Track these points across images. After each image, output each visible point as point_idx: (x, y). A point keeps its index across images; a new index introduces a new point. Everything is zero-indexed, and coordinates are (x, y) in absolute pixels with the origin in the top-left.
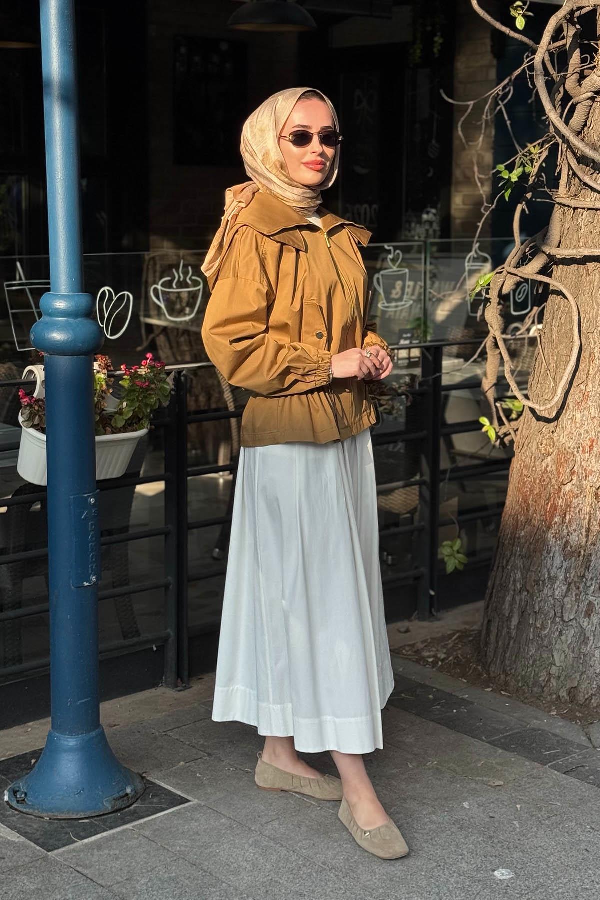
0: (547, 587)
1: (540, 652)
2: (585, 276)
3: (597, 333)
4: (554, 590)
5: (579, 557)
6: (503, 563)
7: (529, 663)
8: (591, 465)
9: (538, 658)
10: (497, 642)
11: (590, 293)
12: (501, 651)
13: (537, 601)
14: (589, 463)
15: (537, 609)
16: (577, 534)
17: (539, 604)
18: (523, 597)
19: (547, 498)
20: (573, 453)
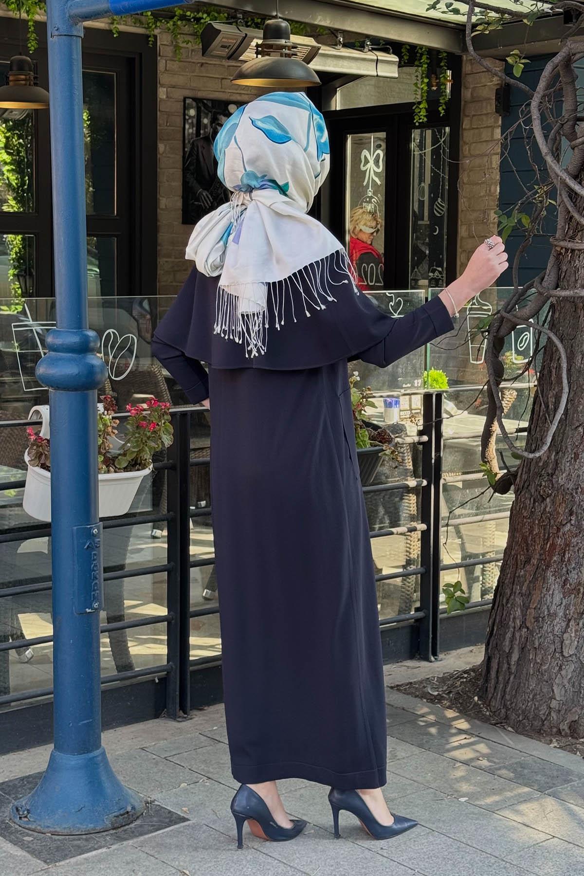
0: (547, 623)
1: (540, 687)
2: (581, 317)
4: (553, 626)
5: (578, 595)
7: (529, 697)
9: (538, 693)
10: (497, 678)
12: (501, 687)
13: (536, 637)
15: (537, 645)
16: (575, 572)
17: (539, 640)
18: (523, 633)
19: (546, 537)
20: (572, 494)
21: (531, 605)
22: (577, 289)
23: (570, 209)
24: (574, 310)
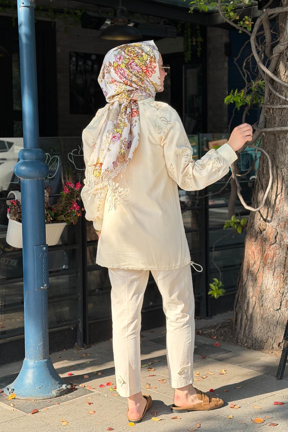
0: (265, 293)
1: (263, 326)
2: (278, 141)
3: (285, 168)
4: (269, 295)
5: (281, 278)
6: (243, 285)
7: (257, 331)
8: (285, 233)
9: (262, 329)
10: (241, 323)
11: (281, 149)
12: (243, 327)
14: (284, 232)
15: (261, 305)
16: (278, 267)
17: (262, 302)
18: (254, 299)
19: (264, 251)
20: (276, 228)
21: (257, 285)
22: (276, 127)
23: (271, 88)
24: (274, 137)
